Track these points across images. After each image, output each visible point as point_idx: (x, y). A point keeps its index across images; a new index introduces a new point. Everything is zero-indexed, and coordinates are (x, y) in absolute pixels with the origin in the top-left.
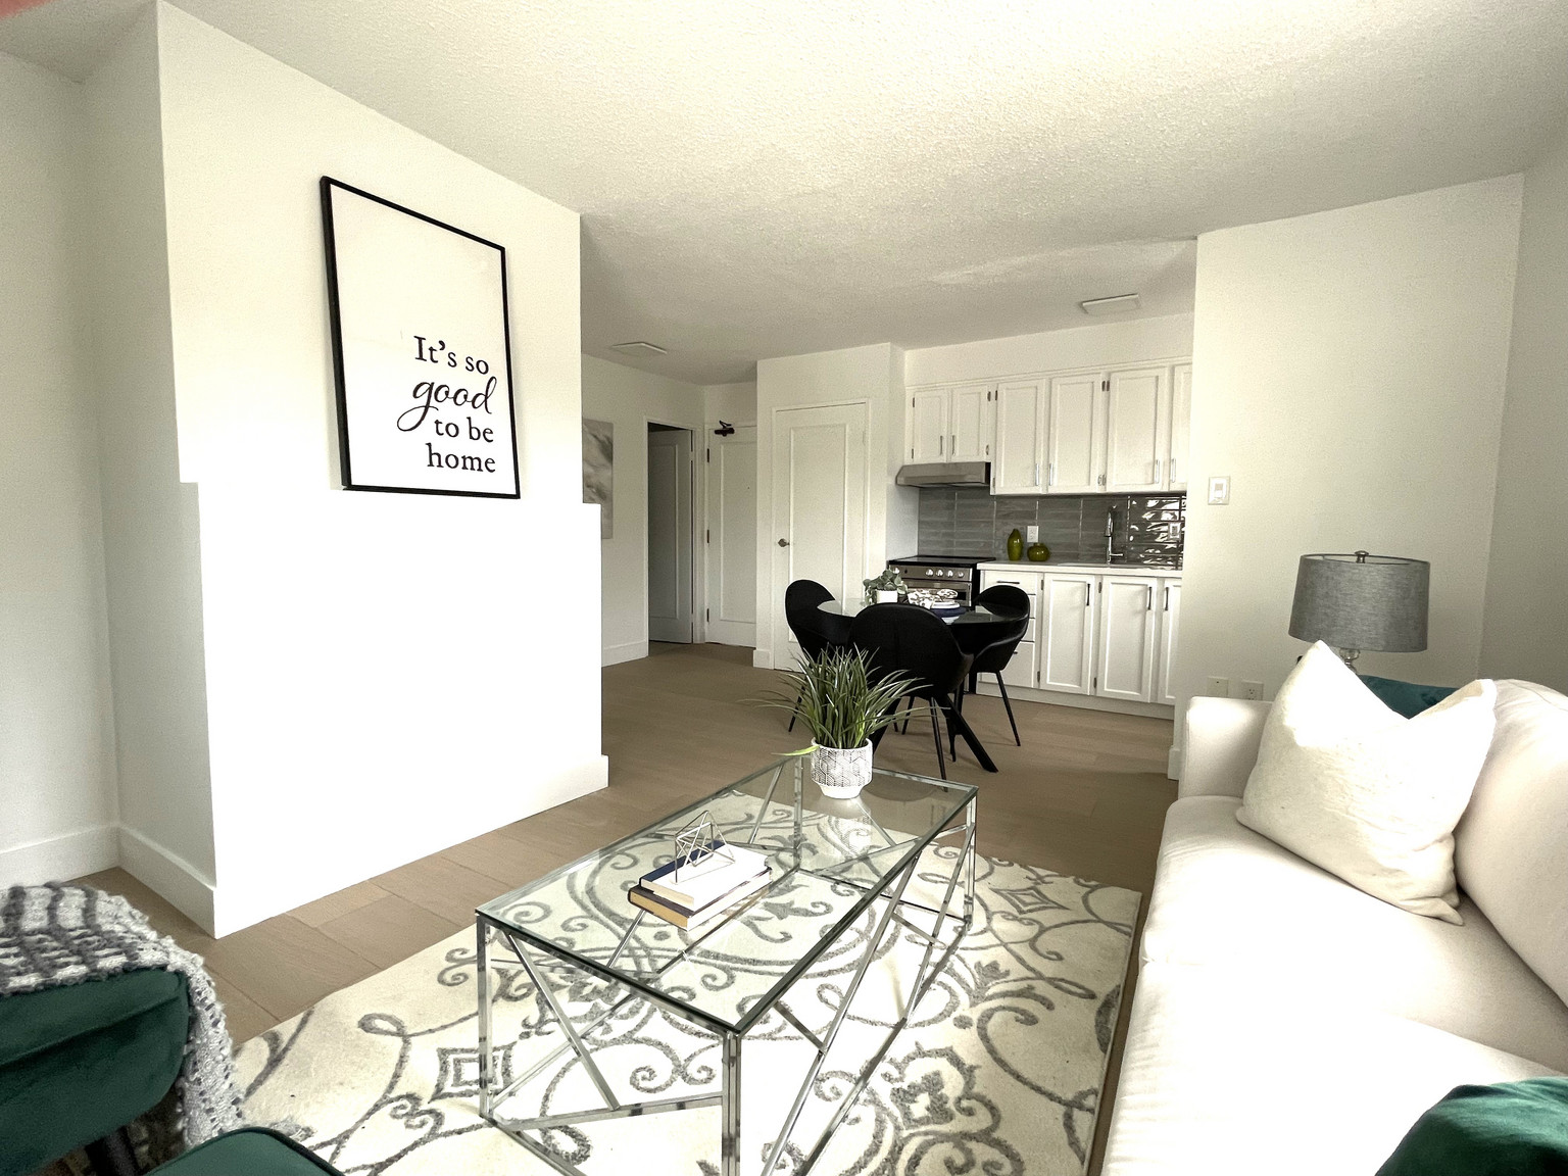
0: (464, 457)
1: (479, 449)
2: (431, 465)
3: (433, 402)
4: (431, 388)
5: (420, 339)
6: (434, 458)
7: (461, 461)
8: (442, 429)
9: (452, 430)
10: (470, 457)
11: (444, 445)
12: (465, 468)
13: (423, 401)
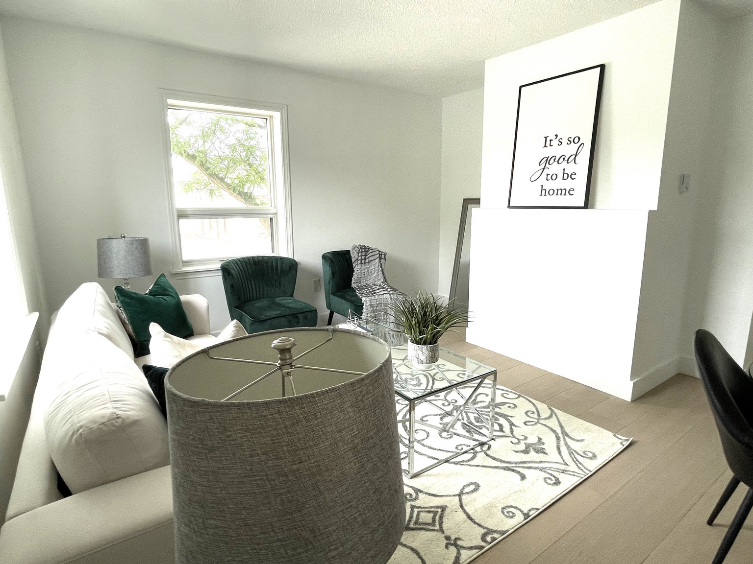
0: (558, 190)
1: (568, 184)
2: (541, 195)
3: (547, 166)
4: (547, 160)
5: (546, 138)
6: (543, 191)
7: (556, 192)
8: (549, 177)
9: (554, 177)
10: (561, 189)
11: (549, 185)
12: (557, 194)
13: (542, 166)
